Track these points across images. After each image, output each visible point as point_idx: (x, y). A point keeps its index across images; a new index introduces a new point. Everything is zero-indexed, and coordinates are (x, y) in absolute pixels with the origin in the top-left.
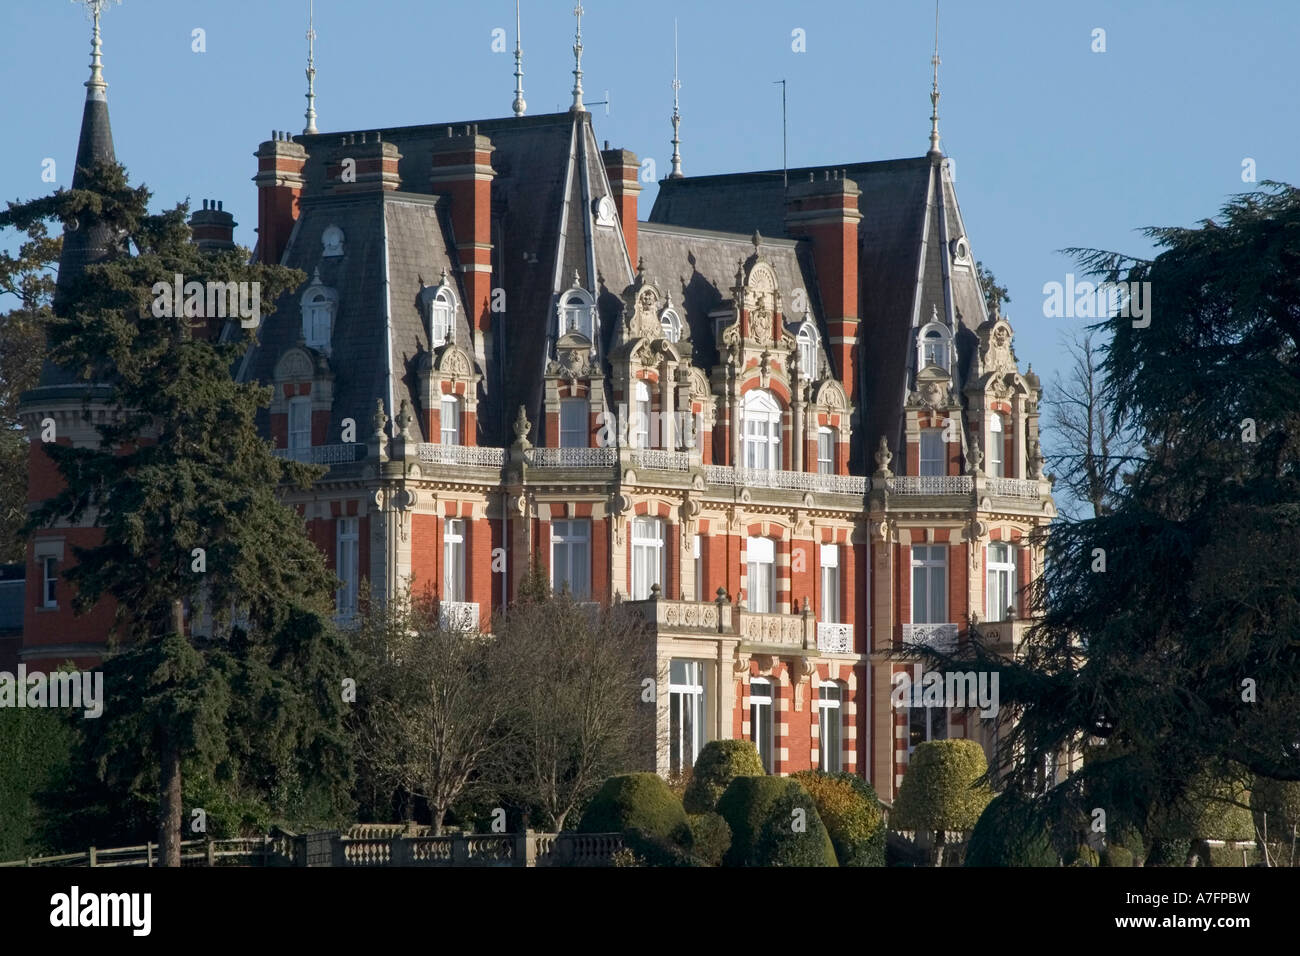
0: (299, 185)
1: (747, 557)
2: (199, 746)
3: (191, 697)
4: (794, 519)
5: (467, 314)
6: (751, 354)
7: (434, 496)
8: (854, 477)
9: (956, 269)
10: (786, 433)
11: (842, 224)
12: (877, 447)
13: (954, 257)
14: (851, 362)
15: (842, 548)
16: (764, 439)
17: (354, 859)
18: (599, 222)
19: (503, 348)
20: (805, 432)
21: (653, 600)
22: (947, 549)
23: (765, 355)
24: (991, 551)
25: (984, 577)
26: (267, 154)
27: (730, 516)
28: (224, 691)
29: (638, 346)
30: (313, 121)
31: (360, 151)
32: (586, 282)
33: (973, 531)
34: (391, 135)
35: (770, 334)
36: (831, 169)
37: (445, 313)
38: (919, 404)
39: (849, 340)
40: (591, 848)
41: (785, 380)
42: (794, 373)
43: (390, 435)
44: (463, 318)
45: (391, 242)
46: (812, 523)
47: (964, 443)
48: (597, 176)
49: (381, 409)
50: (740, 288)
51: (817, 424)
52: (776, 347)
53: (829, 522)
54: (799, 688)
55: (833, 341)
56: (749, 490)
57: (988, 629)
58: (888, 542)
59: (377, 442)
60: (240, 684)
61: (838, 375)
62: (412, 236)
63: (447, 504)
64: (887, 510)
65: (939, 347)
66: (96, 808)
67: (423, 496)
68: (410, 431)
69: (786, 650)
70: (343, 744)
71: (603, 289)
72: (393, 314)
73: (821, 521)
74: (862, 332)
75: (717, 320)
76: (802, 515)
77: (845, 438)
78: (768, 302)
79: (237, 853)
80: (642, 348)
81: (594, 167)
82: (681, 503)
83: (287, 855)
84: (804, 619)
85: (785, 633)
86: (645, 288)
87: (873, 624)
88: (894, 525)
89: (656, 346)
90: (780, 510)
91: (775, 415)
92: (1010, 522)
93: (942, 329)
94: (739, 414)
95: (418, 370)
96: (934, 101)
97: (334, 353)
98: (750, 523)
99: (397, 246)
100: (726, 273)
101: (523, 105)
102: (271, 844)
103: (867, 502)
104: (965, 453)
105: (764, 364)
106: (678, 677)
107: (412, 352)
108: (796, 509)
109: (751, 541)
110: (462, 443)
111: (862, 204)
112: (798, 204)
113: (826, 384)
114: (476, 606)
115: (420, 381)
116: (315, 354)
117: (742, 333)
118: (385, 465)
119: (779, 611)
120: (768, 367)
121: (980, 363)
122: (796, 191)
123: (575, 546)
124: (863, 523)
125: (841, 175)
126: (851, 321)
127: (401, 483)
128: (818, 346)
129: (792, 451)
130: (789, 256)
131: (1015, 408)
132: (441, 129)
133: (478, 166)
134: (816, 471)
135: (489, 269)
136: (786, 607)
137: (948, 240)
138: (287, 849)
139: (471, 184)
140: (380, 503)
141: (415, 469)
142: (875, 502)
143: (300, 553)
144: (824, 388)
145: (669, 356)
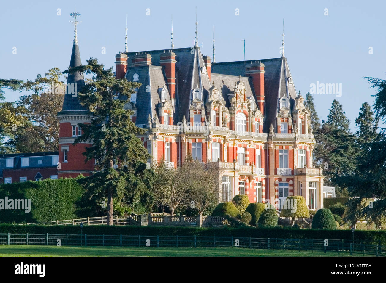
0: (126, 64)
1: (238, 152)
2: (118, 194)
3: (116, 182)
4: (250, 143)
6: (239, 104)
7: (163, 137)
8: (264, 134)
9: (289, 84)
10: (247, 123)
11: (260, 73)
12: (270, 126)
13: (289, 81)
14: (262, 106)
15: (261, 150)
16: (242, 124)
17: (154, 221)
18: (202, 73)
19: (178, 102)
20: (252, 123)
21: (218, 162)
22: (288, 151)
23: (242, 104)
24: (299, 151)
25: (298, 157)
26: (118, 57)
27: (234, 142)
28: (124, 181)
30: (127, 49)
31: (141, 56)
32: (200, 87)
33: (295, 146)
34: (149, 52)
35: (243, 99)
36: (257, 61)
37: (165, 94)
38: (281, 116)
39: (262, 101)
41: (247, 110)
42: (249, 109)
43: (152, 122)
44: (169, 95)
45: (151, 77)
46: (254, 144)
47: (292, 126)
48: (202, 62)
49: (150, 116)
50: (236, 88)
51: (255, 121)
52: (245, 102)
53: (258, 144)
54: (251, 183)
55: (258, 101)
56: (239, 136)
57: (299, 170)
58: (273, 149)
59: (149, 124)
60: (127, 180)
61: (259, 109)
62: (156, 76)
63: (166, 139)
64: (273, 141)
65: (285, 103)
66: (88, 208)
67: (160, 137)
68: (157, 121)
69: (248, 174)
70: (152, 196)
71: (204, 89)
72: (152, 94)
73: (256, 144)
74: (266, 99)
75: (230, 96)
76: (251, 142)
77: (262, 124)
78: (243, 92)
79: (123, 219)
80: (214, 102)
81: (201, 60)
82: (224, 139)
83: (136, 220)
84: (253, 167)
85: (248, 170)
86: (215, 88)
87: (269, 168)
88: (274, 145)
89: (217, 102)
90: (246, 141)
91: (245, 118)
92: (304, 145)
93: (286, 99)
94: (236, 118)
95: (158, 108)
96: (283, 45)
97: (137, 103)
98: (239, 144)
100: (231, 85)
101: (173, 46)
102: (132, 217)
103: (268, 139)
104: (293, 128)
105: (242, 106)
106: (224, 180)
107: (157, 103)
108: (250, 141)
109: (239, 148)
110: (169, 124)
111: (265, 69)
112: (248, 69)
114: (173, 163)
115: (159, 110)
116: (132, 104)
117: (237, 99)
118: (151, 129)
119: (246, 165)
120: (243, 107)
121: (296, 107)
122: (248, 66)
123: (198, 149)
124: (266, 144)
125: (259, 62)
126: (262, 96)
127: (155, 134)
128: (254, 102)
129: (249, 127)
130: (247, 81)
131: (305, 118)
133: (172, 60)
134: (255, 132)
135: (175, 84)
136: (248, 164)
137: (287, 78)
138: (136, 218)
139: (170, 64)
140: (150, 138)
141: (159, 130)
142: (270, 139)
143: (142, 149)
144: (256, 112)
145: (221, 104)
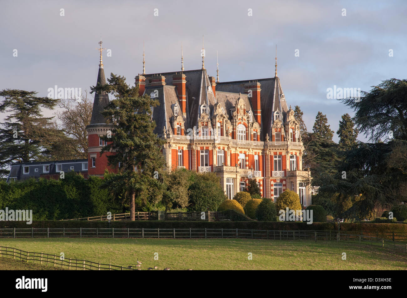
0: (144, 84)
1: (239, 158)
5: (181, 110)
6: (239, 117)
7: (176, 145)
8: (261, 142)
9: (282, 100)
10: (247, 133)
11: (257, 91)
12: (266, 136)
13: (281, 98)
14: (260, 119)
15: (259, 156)
16: (242, 134)
17: (170, 217)
18: (209, 91)
19: (188, 116)
20: (251, 133)
21: (223, 166)
22: (281, 156)
23: (242, 117)
24: (291, 156)
26: (137, 79)
27: (236, 149)
29: (218, 116)
30: (144, 72)
31: (157, 78)
32: (206, 103)
33: (287, 152)
34: (164, 74)
35: (243, 113)
36: (254, 80)
37: (177, 108)
38: (275, 127)
39: (259, 115)
40: (220, 215)
41: (246, 122)
42: (248, 121)
43: (166, 133)
45: (165, 95)
46: (252, 151)
47: (285, 135)
48: (208, 82)
49: (165, 128)
50: (237, 104)
51: (253, 131)
52: (244, 116)
53: (256, 151)
55: (255, 114)
56: (240, 144)
57: (291, 172)
58: (269, 155)
59: (164, 135)
61: (257, 121)
62: (170, 94)
63: (178, 147)
64: (268, 148)
65: (279, 116)
67: (174, 145)
68: (171, 132)
69: (248, 176)
71: (210, 104)
72: (166, 110)
73: (254, 151)
74: (262, 113)
75: (232, 111)
76: (250, 149)
77: (259, 134)
78: (243, 107)
79: (144, 215)
81: (207, 80)
82: (227, 147)
83: (154, 216)
84: (251, 170)
85: (248, 173)
86: (219, 104)
87: (265, 171)
88: (270, 151)
89: (222, 116)
90: (246, 148)
91: (245, 129)
92: (295, 151)
93: (279, 112)
94: (237, 128)
95: (172, 120)
96: (276, 67)
98: (240, 151)
99: (166, 96)
100: (234, 101)
101: (183, 68)
102: (151, 213)
103: (264, 147)
104: (285, 137)
105: (242, 119)
106: (228, 181)
107: (171, 116)
108: (249, 148)
109: (240, 154)
110: (181, 135)
111: (261, 87)
112: (247, 87)
113: (255, 123)
114: (184, 167)
115: (172, 122)
117: (238, 113)
118: (166, 139)
121: (288, 119)
122: (246, 85)
123: (205, 155)
124: (263, 151)
125: (256, 81)
126: (259, 110)
127: (169, 143)
128: (253, 116)
129: (248, 137)
130: (246, 98)
132: (174, 73)
133: (183, 80)
134: (253, 140)
135: (185, 100)
136: (247, 168)
137: (280, 94)
138: (154, 214)
139: (181, 84)
140: (165, 147)
141: (172, 140)
142: (266, 147)
144: (254, 124)
145: (224, 118)
